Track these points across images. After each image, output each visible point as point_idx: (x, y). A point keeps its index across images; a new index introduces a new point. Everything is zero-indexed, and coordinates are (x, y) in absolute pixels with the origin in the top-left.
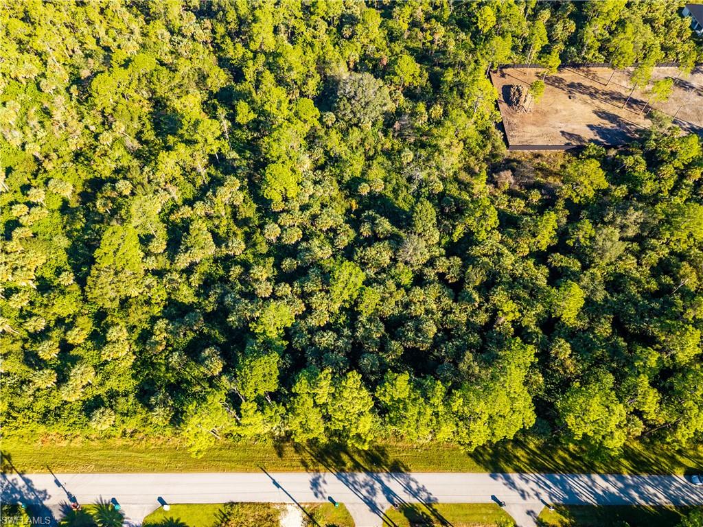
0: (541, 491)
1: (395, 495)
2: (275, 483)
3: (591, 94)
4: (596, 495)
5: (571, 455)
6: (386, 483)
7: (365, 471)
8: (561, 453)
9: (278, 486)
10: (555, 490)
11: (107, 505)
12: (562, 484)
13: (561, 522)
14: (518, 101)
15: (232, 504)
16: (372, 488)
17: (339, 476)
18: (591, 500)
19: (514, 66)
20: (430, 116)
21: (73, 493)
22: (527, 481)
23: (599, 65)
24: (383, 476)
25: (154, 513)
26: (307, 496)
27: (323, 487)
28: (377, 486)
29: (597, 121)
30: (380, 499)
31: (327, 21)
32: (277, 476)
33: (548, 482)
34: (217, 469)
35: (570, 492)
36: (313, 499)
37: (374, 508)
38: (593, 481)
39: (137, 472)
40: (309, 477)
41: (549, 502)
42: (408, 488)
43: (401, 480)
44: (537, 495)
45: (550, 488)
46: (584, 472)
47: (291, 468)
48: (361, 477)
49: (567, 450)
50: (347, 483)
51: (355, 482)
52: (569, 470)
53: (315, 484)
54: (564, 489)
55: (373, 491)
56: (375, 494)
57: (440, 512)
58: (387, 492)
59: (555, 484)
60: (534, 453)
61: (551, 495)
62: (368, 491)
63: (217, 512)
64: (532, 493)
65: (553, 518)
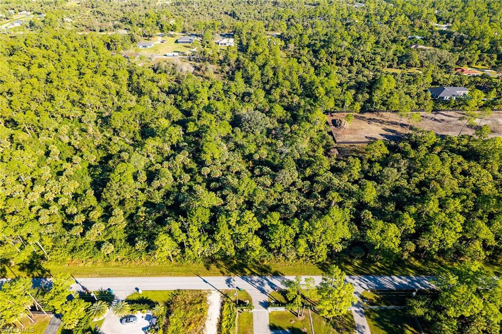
0: (362, 283)
1: (276, 286)
2: (204, 281)
3: (380, 122)
4: (395, 285)
5: (378, 267)
6: (270, 280)
7: (258, 275)
8: (374, 267)
9: (206, 282)
10: (370, 282)
11: (105, 292)
13: (375, 297)
14: (340, 125)
15: (179, 290)
16: (262, 283)
17: (243, 278)
18: (392, 287)
19: (337, 112)
20: (291, 130)
21: (85, 286)
22: (354, 279)
23: (383, 111)
24: (268, 278)
25: (133, 295)
26: (224, 287)
27: (233, 283)
28: (265, 282)
29: (384, 132)
30: (267, 287)
31: (236, 95)
32: (206, 278)
33: (366, 279)
34: (171, 275)
35: (379, 284)
36: (226, 287)
37: (263, 291)
38: (393, 279)
39: (124, 277)
40: (225, 278)
41: (367, 288)
42: (282, 283)
43: (279, 279)
44: (360, 285)
45: (367, 282)
46: (387, 275)
47: (215, 274)
48: (256, 278)
49: (377, 266)
50: (247, 281)
51: (252, 280)
52: (378, 274)
53: (228, 281)
54: (375, 282)
55: (263, 284)
56: (264, 285)
58: (272, 285)
59: (370, 280)
60: (357, 267)
61: (368, 285)
62: (260, 284)
63: (170, 294)
64: (357, 284)
65: (370, 295)
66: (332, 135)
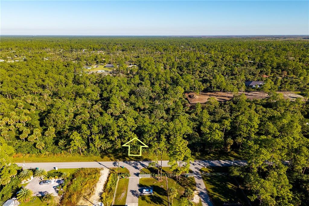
0: (200, 163)
1: (145, 165)
3: (216, 96)
4: (222, 164)
5: (212, 157)
7: (134, 160)
8: (208, 156)
9: (101, 164)
11: (33, 169)
13: (209, 170)
14: (193, 97)
15: (82, 168)
18: (220, 165)
19: (192, 92)
20: (164, 97)
22: (195, 162)
23: (218, 92)
24: (141, 162)
28: (139, 163)
29: (219, 100)
30: (139, 166)
31: (134, 84)
33: (203, 162)
34: (78, 161)
35: (212, 164)
36: (113, 167)
37: (136, 168)
38: (220, 161)
39: (48, 162)
40: (113, 162)
43: (148, 162)
44: (199, 164)
46: (217, 160)
48: (132, 162)
49: (210, 156)
50: (127, 163)
51: (130, 163)
52: (210, 159)
54: (209, 163)
56: (137, 165)
57: (162, 169)
58: (142, 165)
59: (206, 162)
60: (197, 156)
61: (204, 165)
62: (135, 165)
64: (197, 164)
65: (206, 169)
66: (188, 100)
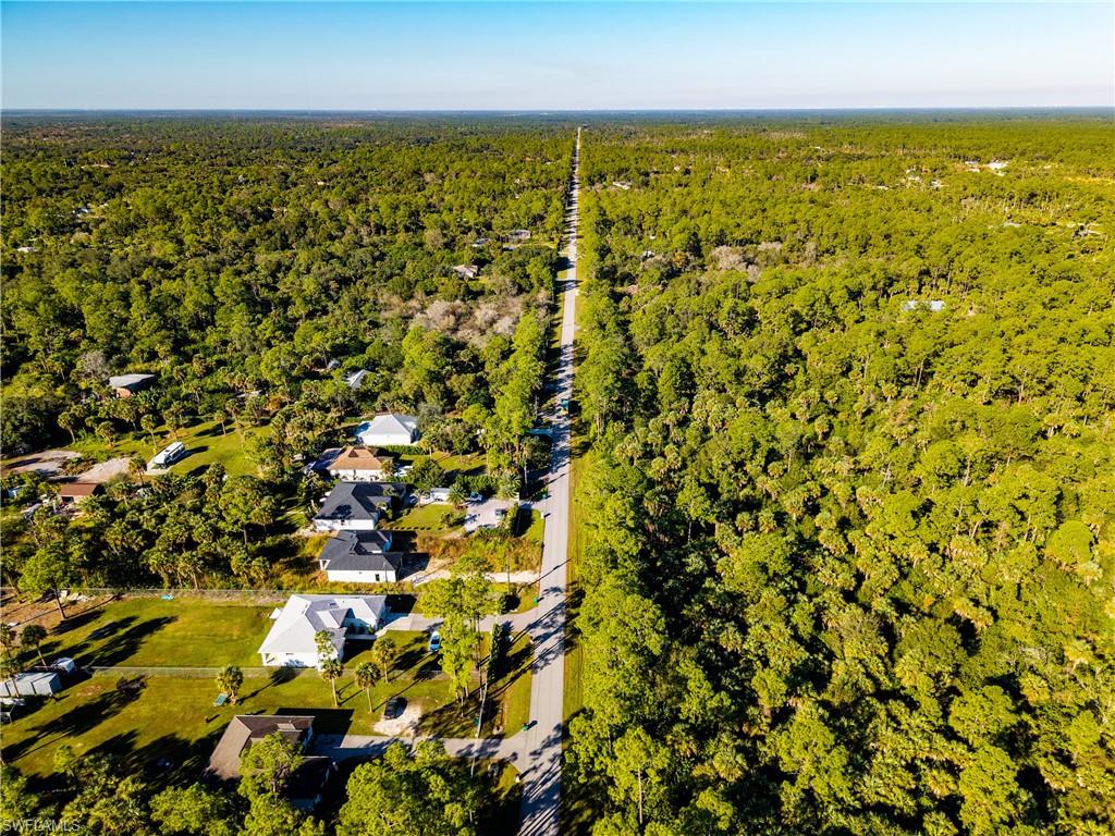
0: (539, 773)
1: (542, 642)
6: (554, 636)
7: (566, 623)
9: (555, 569)
10: (540, 790)
11: (546, 495)
12: (546, 800)
13: (501, 791)
15: (543, 546)
16: (551, 626)
17: (562, 605)
21: (556, 481)
24: (561, 634)
25: (539, 512)
26: (545, 584)
27: (552, 595)
28: (552, 630)
30: (539, 631)
32: (563, 568)
33: (549, 784)
35: (535, 808)
36: (542, 588)
37: (531, 627)
40: (562, 585)
42: (548, 652)
43: (556, 647)
44: (535, 768)
45: (543, 784)
48: (561, 619)
50: (556, 609)
51: (556, 615)
53: (556, 589)
55: (546, 626)
56: (543, 628)
57: (523, 677)
58: (546, 637)
61: (534, 784)
62: (547, 623)
63: (537, 541)
64: (537, 763)
65: (507, 781)
